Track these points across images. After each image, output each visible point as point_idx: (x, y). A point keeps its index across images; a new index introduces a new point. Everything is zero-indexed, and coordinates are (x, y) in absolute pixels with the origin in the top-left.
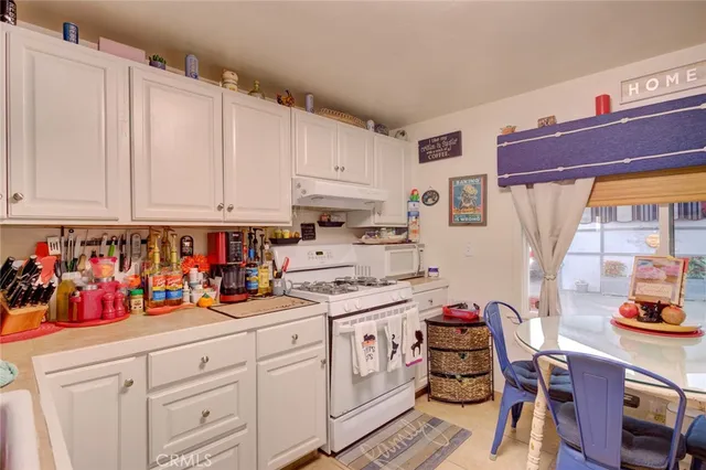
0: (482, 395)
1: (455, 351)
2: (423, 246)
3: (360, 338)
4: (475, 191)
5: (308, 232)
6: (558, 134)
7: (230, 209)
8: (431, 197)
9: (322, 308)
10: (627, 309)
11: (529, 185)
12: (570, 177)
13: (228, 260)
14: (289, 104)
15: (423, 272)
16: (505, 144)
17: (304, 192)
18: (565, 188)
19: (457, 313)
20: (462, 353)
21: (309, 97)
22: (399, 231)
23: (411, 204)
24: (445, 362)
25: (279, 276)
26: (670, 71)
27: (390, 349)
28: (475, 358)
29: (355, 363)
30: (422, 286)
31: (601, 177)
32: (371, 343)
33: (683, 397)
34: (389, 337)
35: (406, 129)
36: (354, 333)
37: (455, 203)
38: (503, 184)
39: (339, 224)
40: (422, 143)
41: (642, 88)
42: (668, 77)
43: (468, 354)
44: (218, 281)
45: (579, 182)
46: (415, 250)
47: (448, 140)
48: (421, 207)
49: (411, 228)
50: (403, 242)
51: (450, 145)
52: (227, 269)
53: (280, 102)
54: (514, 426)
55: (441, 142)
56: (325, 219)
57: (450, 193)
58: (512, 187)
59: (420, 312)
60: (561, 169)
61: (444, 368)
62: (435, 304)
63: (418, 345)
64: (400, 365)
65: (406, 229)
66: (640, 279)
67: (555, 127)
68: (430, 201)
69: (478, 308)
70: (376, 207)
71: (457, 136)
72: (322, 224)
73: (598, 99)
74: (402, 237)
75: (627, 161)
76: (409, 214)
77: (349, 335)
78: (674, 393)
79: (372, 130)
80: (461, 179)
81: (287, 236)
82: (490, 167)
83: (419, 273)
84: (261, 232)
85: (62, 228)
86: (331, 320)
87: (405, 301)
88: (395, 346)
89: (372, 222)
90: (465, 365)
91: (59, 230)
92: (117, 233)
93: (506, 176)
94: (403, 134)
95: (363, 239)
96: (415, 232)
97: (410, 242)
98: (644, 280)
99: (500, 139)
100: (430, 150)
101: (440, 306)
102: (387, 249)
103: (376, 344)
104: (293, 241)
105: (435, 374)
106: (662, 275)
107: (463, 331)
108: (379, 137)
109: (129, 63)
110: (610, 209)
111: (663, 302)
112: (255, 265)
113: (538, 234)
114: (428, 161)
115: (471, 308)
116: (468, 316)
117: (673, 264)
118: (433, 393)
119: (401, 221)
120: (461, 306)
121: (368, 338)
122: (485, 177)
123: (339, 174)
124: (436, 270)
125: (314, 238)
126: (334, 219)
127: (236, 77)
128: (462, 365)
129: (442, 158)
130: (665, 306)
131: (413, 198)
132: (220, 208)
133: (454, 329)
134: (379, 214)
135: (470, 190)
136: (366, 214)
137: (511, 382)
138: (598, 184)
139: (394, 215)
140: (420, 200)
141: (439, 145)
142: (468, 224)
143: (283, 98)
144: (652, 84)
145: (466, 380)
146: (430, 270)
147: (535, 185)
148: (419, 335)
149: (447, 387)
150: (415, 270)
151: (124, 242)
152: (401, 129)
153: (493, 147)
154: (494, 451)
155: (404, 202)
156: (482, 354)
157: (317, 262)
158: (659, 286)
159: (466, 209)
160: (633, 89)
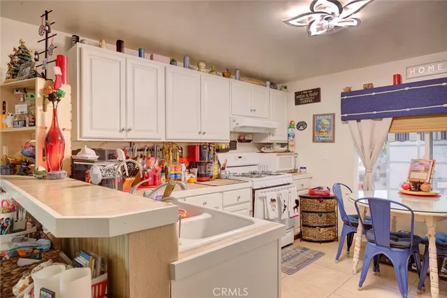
0: (332, 237)
1: (316, 213)
2: (297, 154)
3: (269, 200)
4: (327, 123)
5: (233, 145)
6: (374, 94)
7: (204, 133)
8: (301, 125)
9: (249, 184)
10: (405, 185)
11: (358, 120)
12: (380, 117)
13: (200, 160)
14: (229, 77)
15: (297, 170)
16: (346, 97)
17: (238, 124)
18: (378, 123)
19: (316, 192)
20: (320, 213)
21: (238, 71)
22: (283, 145)
23: (290, 130)
24: (311, 219)
25: (223, 169)
26: (430, 63)
27: (283, 208)
28: (328, 217)
29: (266, 213)
30: (297, 176)
31: (395, 117)
32: (274, 203)
33: (413, 214)
34: (282, 201)
35: (287, 85)
36: (266, 197)
37: (316, 129)
38: (344, 119)
39: (249, 141)
40: (297, 94)
41: (417, 71)
42: (429, 67)
43: (324, 215)
44: (196, 170)
45: (384, 119)
46: (293, 157)
47: (313, 92)
48: (296, 131)
49: (290, 143)
50: (285, 152)
51: (314, 96)
52: (200, 164)
53: (224, 76)
54: (348, 250)
55: (308, 93)
56: (242, 138)
57: (314, 123)
58: (349, 121)
59: (298, 191)
60: (375, 112)
61: (310, 223)
62: (304, 187)
63: (296, 207)
64: (287, 217)
65: (287, 144)
66: (412, 170)
67: (373, 90)
68: (301, 128)
69: (329, 189)
70: (271, 131)
71: (318, 90)
72: (240, 141)
73: (394, 76)
74: (285, 148)
75: (408, 110)
76: (289, 135)
77: (263, 199)
78: (410, 212)
79: (268, 87)
80: (320, 115)
81: (223, 148)
82: (337, 109)
83: (295, 170)
84: (213, 146)
85: (131, 143)
86: (254, 191)
87: (289, 184)
88: (285, 207)
89: (268, 140)
90: (322, 220)
91: (129, 144)
92: (150, 145)
93: (346, 115)
94: (286, 88)
95: (263, 149)
96: (292, 146)
97: (289, 151)
98: (414, 171)
99: (343, 94)
100: (301, 98)
101: (307, 189)
102: (277, 155)
103: (276, 203)
104: (226, 150)
105: (304, 226)
106: (423, 168)
107: (321, 202)
108: (273, 91)
109: (165, 65)
110: (406, 134)
111: (421, 181)
112: (211, 163)
113: (362, 147)
114: (301, 104)
115: (325, 189)
116: (323, 194)
117: (428, 163)
118: (303, 237)
119: (284, 139)
120: (319, 188)
121: (273, 200)
122: (334, 114)
123: (252, 114)
124: (305, 168)
125: (235, 148)
126: (247, 138)
127: (205, 65)
128: (320, 220)
129: (309, 103)
130: (422, 183)
131: (291, 126)
132: (200, 133)
133: (316, 200)
134: (273, 135)
135: (325, 122)
136: (266, 135)
137: (347, 223)
138: (394, 121)
139: (280, 136)
140: (295, 127)
141: (307, 95)
142: (324, 142)
143: (225, 74)
144: (422, 70)
145: (322, 229)
146: (301, 168)
147: (362, 121)
148: (297, 201)
149: (311, 233)
150: (292, 168)
151: (153, 150)
152: (284, 85)
153: (339, 99)
154: (337, 258)
155: (286, 128)
156: (331, 215)
157: (239, 162)
158: (421, 174)
159: (323, 133)
160: (412, 72)
